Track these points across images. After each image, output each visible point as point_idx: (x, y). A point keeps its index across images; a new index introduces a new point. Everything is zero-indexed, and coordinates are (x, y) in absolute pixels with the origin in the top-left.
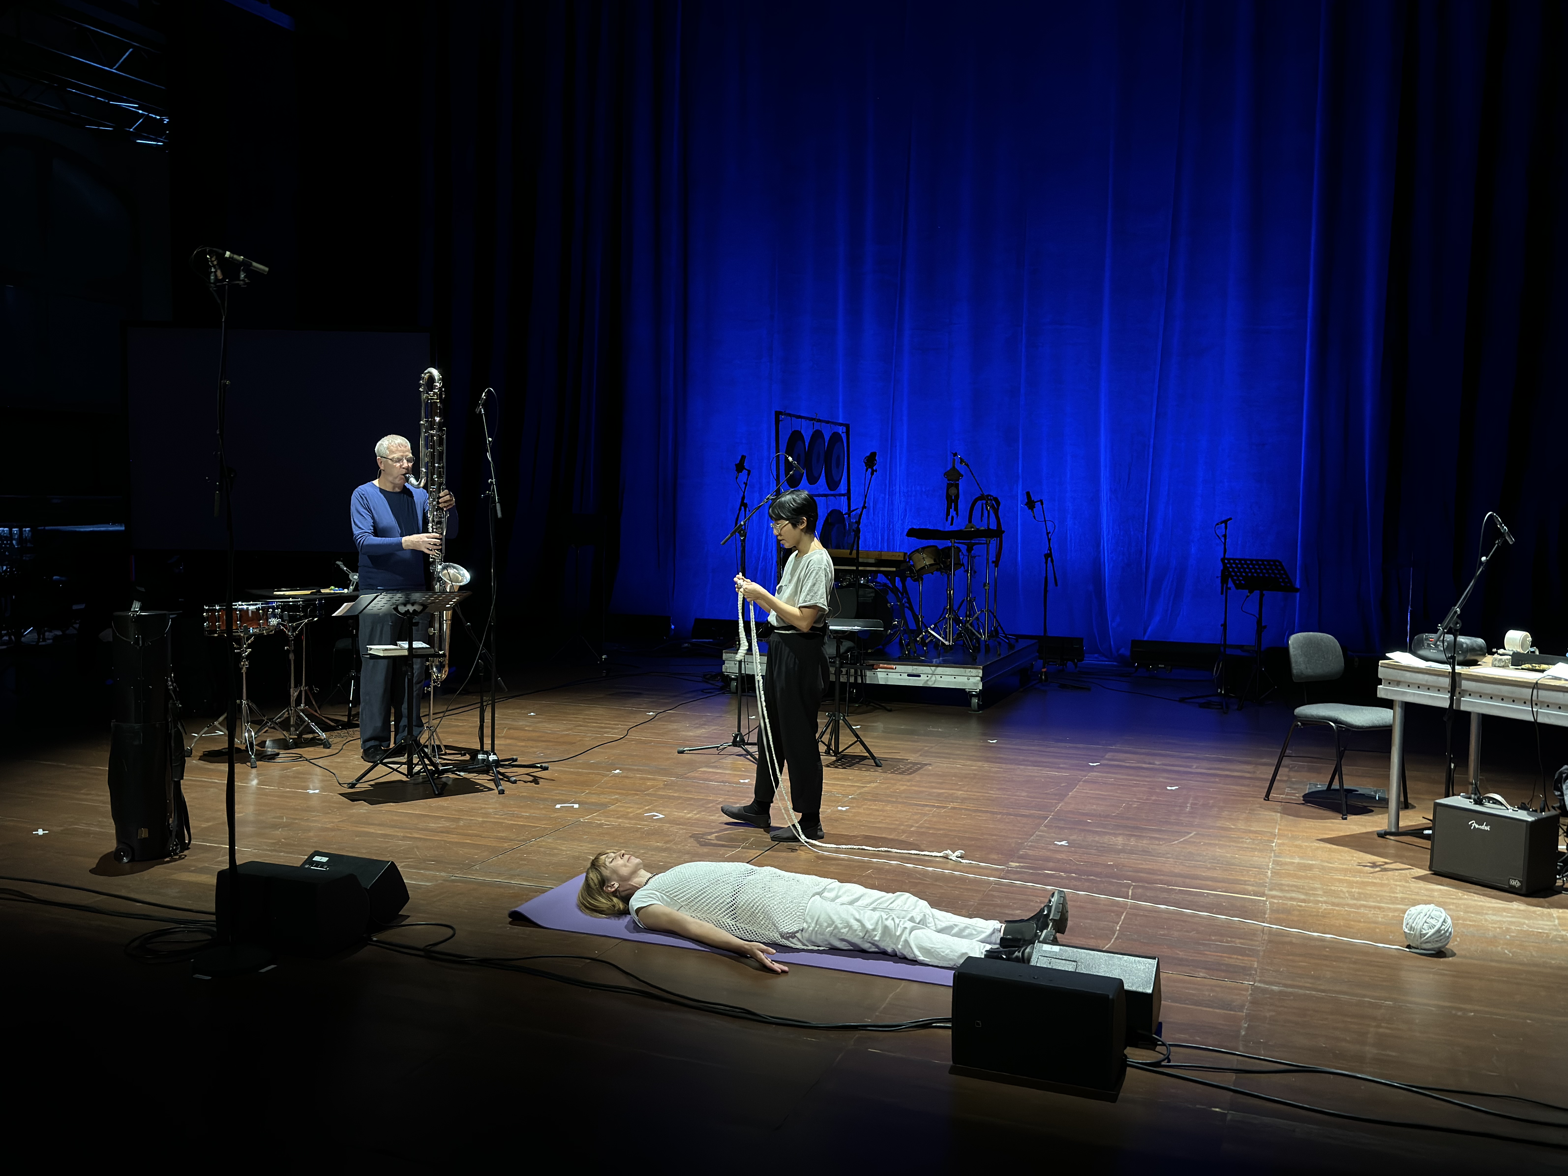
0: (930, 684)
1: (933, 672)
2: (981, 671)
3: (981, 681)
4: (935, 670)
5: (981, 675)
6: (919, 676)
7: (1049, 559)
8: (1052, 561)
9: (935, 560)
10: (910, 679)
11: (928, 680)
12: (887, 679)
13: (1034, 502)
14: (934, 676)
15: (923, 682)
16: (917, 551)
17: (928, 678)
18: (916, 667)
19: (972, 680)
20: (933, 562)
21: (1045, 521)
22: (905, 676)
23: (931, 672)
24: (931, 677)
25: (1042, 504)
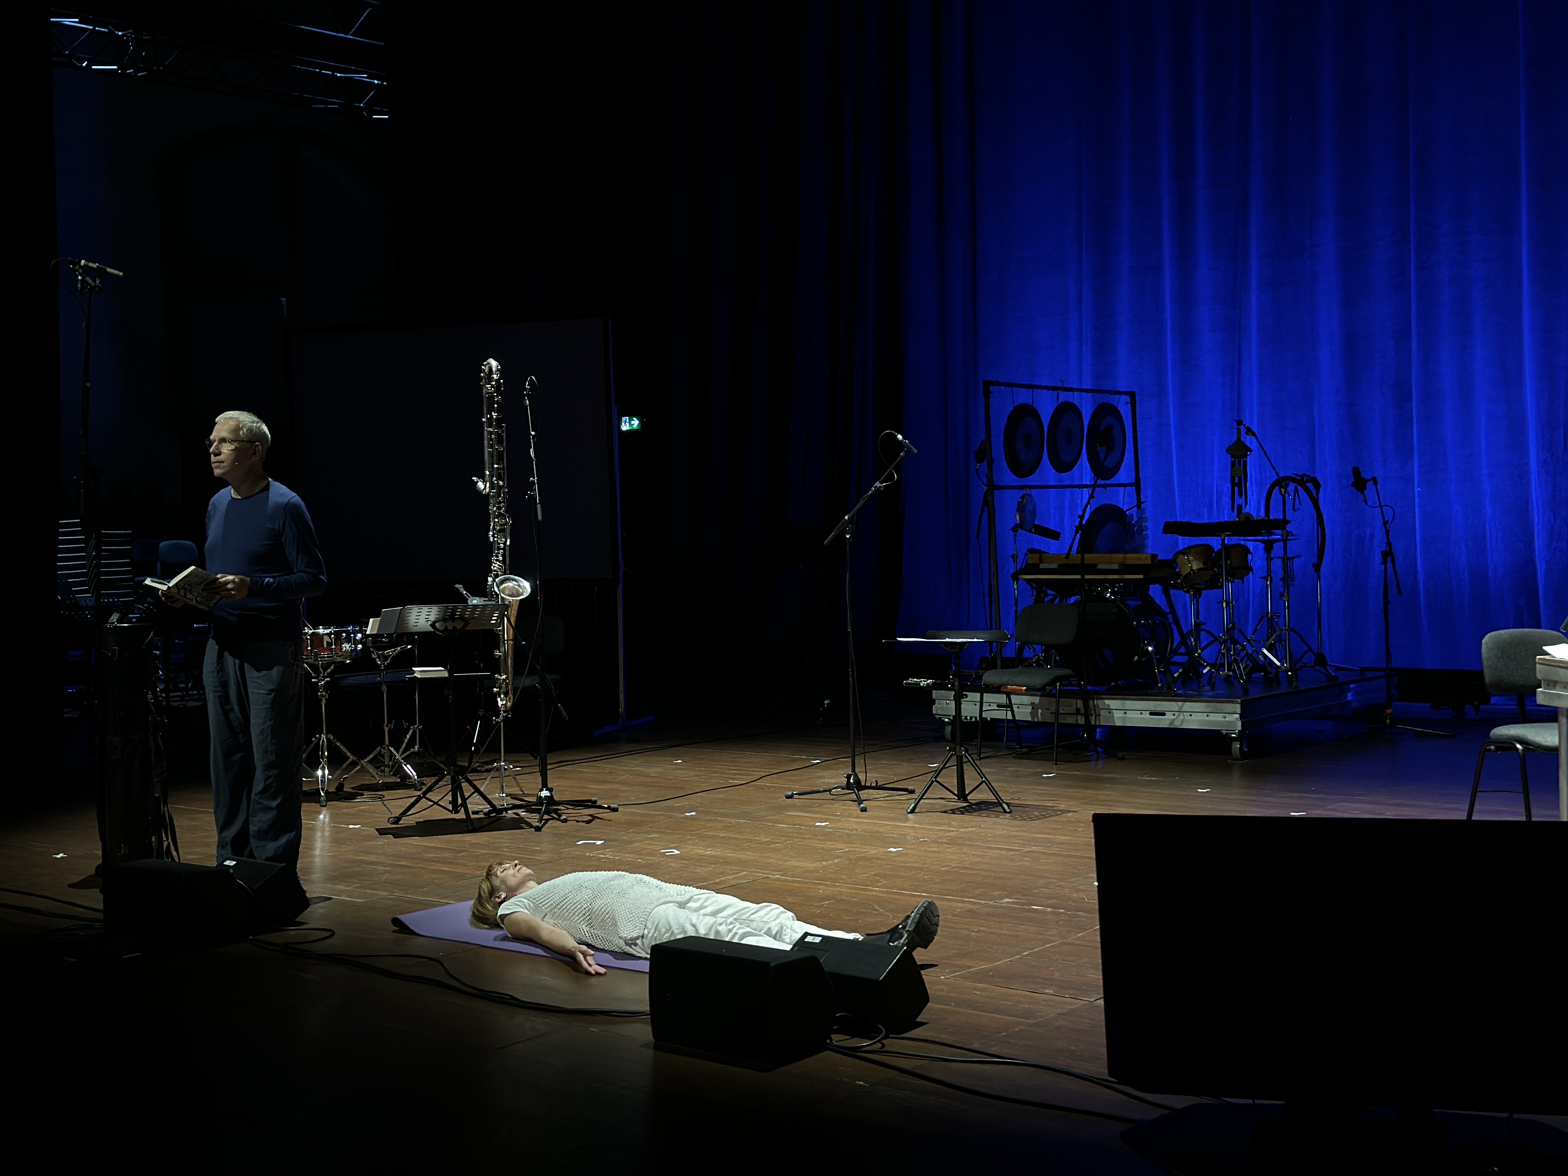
0: (1177, 724)
1: (1181, 708)
2: (1238, 706)
3: (1241, 718)
4: (1182, 706)
5: (1239, 711)
6: (1164, 714)
7: (1389, 558)
8: (1393, 561)
9: (1204, 563)
10: (1153, 719)
11: (1174, 720)
12: (1124, 719)
13: (1365, 481)
14: (1182, 714)
15: (1168, 722)
16: (1183, 552)
17: (1174, 717)
18: (1158, 702)
19: (1229, 718)
20: (1202, 566)
21: (1381, 506)
22: (1147, 715)
23: (1177, 709)
24: (1178, 716)
25: (1376, 483)
